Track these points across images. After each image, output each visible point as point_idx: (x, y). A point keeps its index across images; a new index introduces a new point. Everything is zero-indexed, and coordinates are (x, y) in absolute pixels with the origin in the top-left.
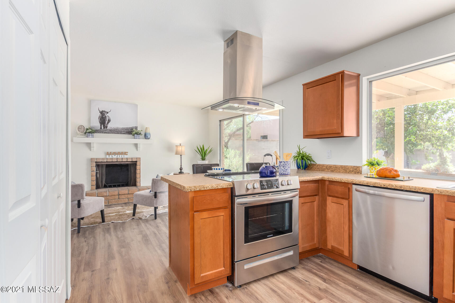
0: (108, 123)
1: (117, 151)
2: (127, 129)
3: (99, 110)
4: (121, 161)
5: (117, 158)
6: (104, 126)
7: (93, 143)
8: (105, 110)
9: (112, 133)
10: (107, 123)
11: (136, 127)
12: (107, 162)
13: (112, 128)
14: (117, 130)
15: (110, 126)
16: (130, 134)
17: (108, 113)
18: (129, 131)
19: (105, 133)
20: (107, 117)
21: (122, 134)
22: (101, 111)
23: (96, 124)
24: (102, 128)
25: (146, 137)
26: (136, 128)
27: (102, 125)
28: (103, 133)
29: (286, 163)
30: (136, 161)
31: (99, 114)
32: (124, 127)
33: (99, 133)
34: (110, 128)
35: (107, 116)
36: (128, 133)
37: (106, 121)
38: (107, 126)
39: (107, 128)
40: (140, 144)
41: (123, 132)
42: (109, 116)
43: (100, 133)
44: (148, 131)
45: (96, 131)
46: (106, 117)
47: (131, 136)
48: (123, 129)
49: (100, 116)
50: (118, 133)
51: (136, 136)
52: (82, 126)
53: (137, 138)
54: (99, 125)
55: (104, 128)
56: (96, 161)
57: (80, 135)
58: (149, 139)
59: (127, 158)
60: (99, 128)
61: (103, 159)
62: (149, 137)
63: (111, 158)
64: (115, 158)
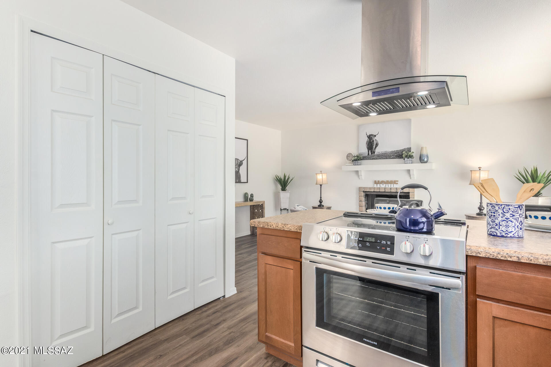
0: (376, 147)
1: (385, 179)
2: (397, 152)
3: (367, 135)
4: (390, 191)
5: (385, 188)
6: (371, 152)
7: (361, 171)
8: (373, 134)
9: (380, 159)
10: (374, 148)
11: (408, 148)
12: (374, 191)
13: (379, 152)
14: (385, 154)
15: (378, 150)
16: (400, 158)
17: (375, 136)
18: (399, 155)
19: (372, 159)
20: (375, 141)
21: (392, 158)
22: (369, 135)
23: (364, 150)
24: (370, 153)
25: (422, 160)
26: (409, 150)
27: (370, 151)
28: (370, 159)
29: (497, 208)
30: (409, 193)
31: (366, 139)
32: (393, 150)
33: (366, 159)
34: (378, 153)
35: (374, 139)
36: (398, 157)
37: (374, 145)
38: (374, 151)
39: (374, 154)
40: (413, 170)
41: (392, 157)
42: (377, 139)
43: (368, 160)
44: (424, 153)
45: (364, 158)
46: (373, 141)
47: (401, 160)
48: (392, 153)
49: (367, 141)
50: (386, 158)
51: (406, 159)
52: (351, 154)
53: (407, 163)
54: (367, 150)
55: (372, 154)
56: (363, 190)
57: (349, 164)
58: (426, 162)
59: (397, 188)
60: (367, 154)
61: (370, 188)
62: (426, 160)
63: (378, 188)
64: (382, 188)
